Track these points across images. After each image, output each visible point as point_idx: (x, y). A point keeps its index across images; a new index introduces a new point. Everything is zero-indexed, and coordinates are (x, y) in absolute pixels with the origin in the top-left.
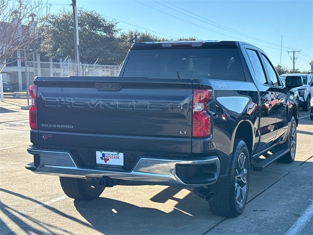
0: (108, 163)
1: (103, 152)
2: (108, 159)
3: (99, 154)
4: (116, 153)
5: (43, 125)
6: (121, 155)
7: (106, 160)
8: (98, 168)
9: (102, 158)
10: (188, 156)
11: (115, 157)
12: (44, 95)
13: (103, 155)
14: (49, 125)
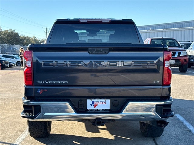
0: (97, 108)
1: (93, 100)
2: (97, 105)
3: (89, 102)
4: (104, 100)
5: (39, 82)
6: (108, 101)
7: (95, 106)
8: (88, 112)
9: (91, 105)
10: (160, 98)
11: (103, 103)
12: (40, 58)
13: (93, 102)
14: (45, 82)
